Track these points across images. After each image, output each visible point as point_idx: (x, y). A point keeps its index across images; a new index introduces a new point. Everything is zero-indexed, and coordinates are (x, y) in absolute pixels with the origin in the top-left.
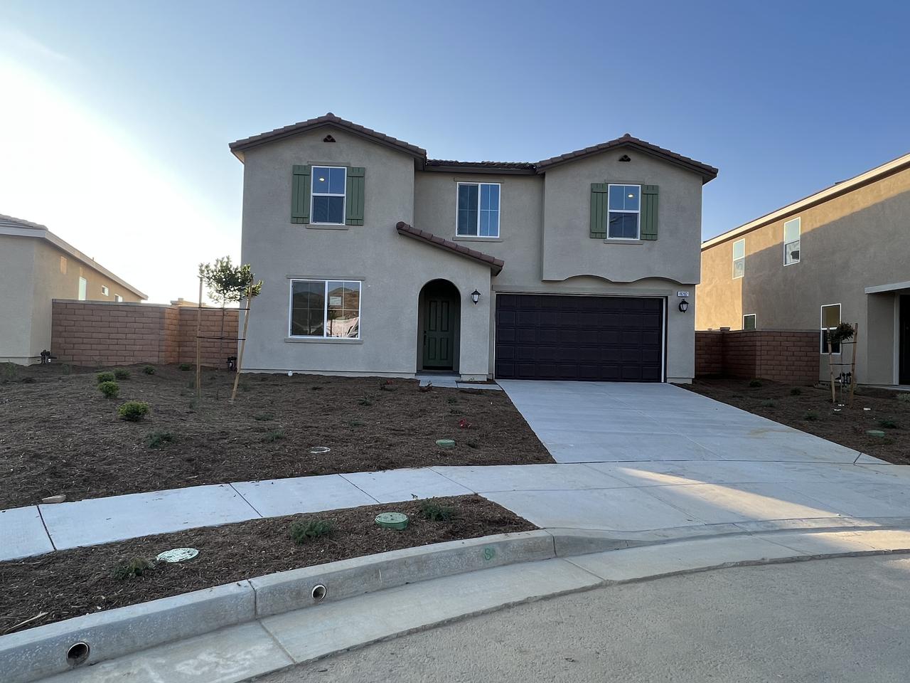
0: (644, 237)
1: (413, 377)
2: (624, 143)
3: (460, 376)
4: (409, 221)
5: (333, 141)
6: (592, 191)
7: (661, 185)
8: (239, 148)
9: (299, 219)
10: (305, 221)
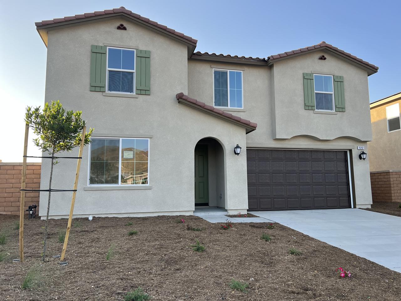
0: (337, 109)
1: (192, 214)
2: (323, 47)
3: (226, 210)
4: (186, 93)
5: (125, 29)
6: (304, 78)
7: (344, 76)
8: (43, 27)
9: (96, 88)
10: (102, 89)
